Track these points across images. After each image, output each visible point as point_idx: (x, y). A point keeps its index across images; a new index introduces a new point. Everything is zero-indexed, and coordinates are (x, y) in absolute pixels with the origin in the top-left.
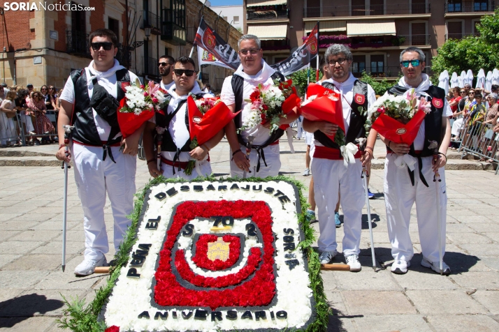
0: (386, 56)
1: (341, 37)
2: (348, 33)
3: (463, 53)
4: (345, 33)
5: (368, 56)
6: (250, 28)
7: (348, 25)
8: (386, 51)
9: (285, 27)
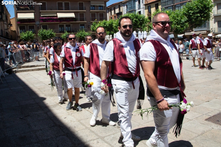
0: (71, 25)
1: (55, 18)
4: (57, 16)
5: (65, 25)
6: (18, 14)
7: (57, 13)
8: (71, 23)
9: (33, 14)
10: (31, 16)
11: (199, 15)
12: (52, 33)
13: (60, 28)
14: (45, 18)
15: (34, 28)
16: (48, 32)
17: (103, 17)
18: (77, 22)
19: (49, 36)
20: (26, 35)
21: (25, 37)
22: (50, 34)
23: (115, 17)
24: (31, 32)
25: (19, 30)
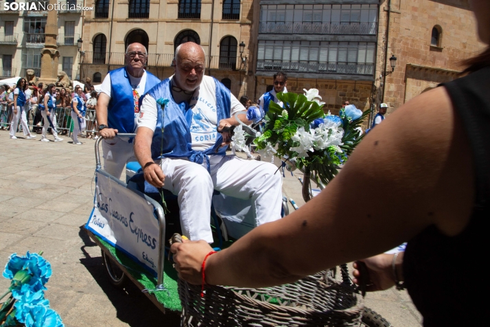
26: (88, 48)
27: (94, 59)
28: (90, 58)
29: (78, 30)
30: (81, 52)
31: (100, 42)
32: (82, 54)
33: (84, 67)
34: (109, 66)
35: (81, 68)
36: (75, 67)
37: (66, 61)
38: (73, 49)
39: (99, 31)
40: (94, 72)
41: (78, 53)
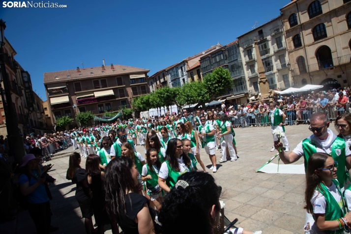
0: (111, 103)
1: (92, 98)
2: (95, 96)
3: (148, 101)
4: (94, 96)
5: (104, 104)
6: (51, 99)
7: (94, 93)
8: (111, 101)
9: (67, 97)
10: (65, 99)
11: (217, 85)
12: (91, 115)
13: (100, 108)
14: (81, 99)
15: (70, 112)
16: (87, 115)
17: (145, 90)
18: (117, 99)
19: (88, 118)
20: (62, 121)
21: (62, 123)
22: (89, 116)
23: (161, 86)
24: (67, 117)
25: (54, 117)
26: (295, 67)
27: (300, 72)
28: (298, 72)
29: (287, 58)
30: (291, 70)
31: (301, 61)
32: (292, 71)
33: (295, 78)
34: (309, 73)
35: (294, 79)
36: (290, 79)
37: (285, 77)
38: (287, 70)
39: (299, 55)
40: (302, 79)
41: (290, 72)
